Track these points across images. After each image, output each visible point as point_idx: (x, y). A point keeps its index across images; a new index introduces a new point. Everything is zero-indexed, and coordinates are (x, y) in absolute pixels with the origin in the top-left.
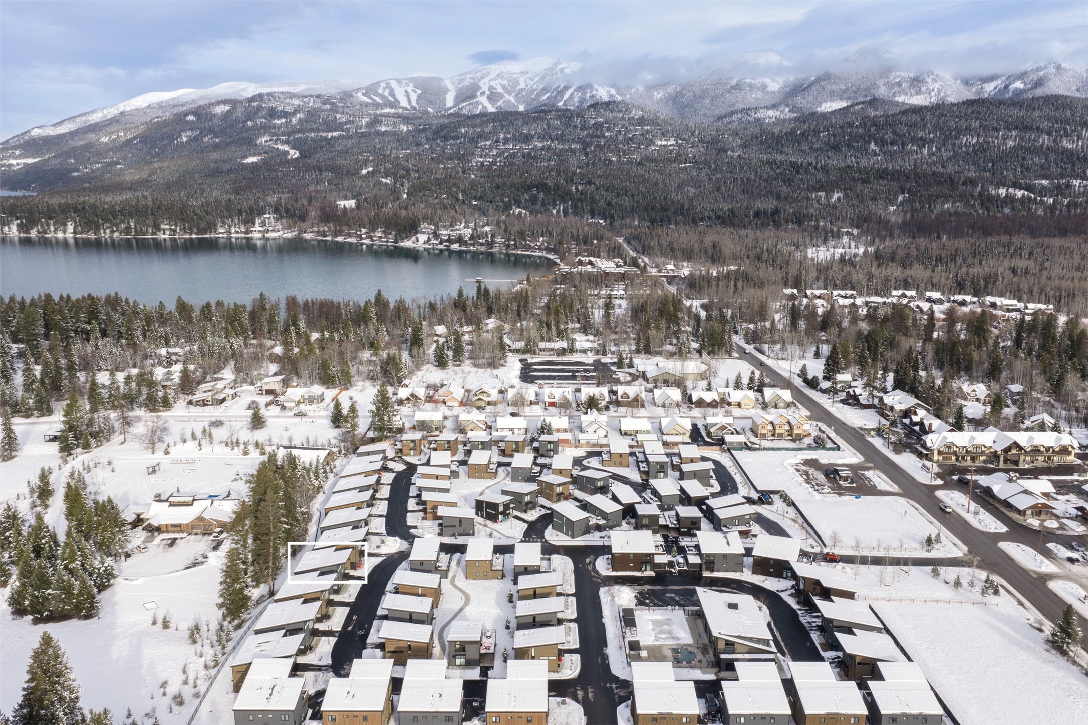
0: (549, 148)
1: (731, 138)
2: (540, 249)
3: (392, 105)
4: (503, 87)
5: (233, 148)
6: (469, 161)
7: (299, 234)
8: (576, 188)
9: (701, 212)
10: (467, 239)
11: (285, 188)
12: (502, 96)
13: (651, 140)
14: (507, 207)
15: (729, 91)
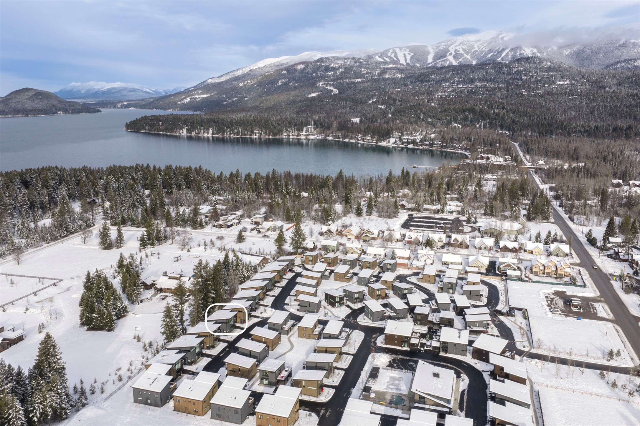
0: (485, 87)
1: (610, 79)
2: (461, 149)
3: (394, 62)
4: (464, 50)
5: (304, 89)
6: (434, 95)
7: (325, 137)
8: (494, 112)
9: (575, 128)
10: (418, 141)
11: (325, 111)
12: (462, 55)
13: (553, 81)
14: (449, 123)
15: (617, 48)
